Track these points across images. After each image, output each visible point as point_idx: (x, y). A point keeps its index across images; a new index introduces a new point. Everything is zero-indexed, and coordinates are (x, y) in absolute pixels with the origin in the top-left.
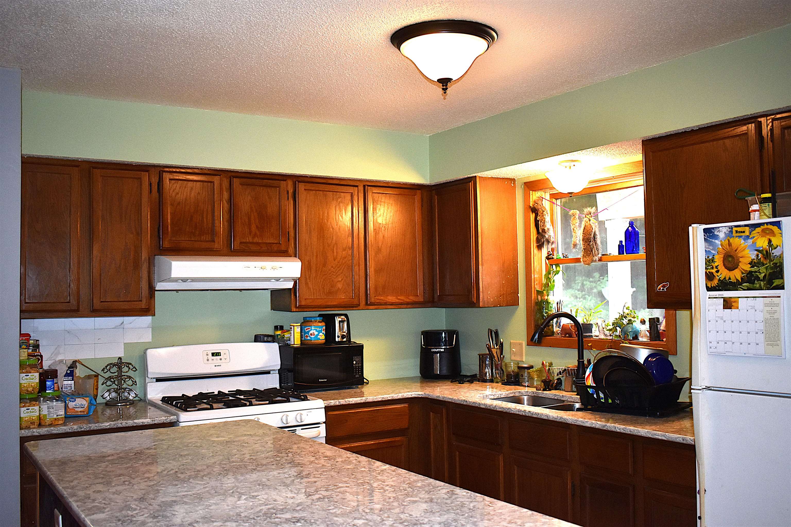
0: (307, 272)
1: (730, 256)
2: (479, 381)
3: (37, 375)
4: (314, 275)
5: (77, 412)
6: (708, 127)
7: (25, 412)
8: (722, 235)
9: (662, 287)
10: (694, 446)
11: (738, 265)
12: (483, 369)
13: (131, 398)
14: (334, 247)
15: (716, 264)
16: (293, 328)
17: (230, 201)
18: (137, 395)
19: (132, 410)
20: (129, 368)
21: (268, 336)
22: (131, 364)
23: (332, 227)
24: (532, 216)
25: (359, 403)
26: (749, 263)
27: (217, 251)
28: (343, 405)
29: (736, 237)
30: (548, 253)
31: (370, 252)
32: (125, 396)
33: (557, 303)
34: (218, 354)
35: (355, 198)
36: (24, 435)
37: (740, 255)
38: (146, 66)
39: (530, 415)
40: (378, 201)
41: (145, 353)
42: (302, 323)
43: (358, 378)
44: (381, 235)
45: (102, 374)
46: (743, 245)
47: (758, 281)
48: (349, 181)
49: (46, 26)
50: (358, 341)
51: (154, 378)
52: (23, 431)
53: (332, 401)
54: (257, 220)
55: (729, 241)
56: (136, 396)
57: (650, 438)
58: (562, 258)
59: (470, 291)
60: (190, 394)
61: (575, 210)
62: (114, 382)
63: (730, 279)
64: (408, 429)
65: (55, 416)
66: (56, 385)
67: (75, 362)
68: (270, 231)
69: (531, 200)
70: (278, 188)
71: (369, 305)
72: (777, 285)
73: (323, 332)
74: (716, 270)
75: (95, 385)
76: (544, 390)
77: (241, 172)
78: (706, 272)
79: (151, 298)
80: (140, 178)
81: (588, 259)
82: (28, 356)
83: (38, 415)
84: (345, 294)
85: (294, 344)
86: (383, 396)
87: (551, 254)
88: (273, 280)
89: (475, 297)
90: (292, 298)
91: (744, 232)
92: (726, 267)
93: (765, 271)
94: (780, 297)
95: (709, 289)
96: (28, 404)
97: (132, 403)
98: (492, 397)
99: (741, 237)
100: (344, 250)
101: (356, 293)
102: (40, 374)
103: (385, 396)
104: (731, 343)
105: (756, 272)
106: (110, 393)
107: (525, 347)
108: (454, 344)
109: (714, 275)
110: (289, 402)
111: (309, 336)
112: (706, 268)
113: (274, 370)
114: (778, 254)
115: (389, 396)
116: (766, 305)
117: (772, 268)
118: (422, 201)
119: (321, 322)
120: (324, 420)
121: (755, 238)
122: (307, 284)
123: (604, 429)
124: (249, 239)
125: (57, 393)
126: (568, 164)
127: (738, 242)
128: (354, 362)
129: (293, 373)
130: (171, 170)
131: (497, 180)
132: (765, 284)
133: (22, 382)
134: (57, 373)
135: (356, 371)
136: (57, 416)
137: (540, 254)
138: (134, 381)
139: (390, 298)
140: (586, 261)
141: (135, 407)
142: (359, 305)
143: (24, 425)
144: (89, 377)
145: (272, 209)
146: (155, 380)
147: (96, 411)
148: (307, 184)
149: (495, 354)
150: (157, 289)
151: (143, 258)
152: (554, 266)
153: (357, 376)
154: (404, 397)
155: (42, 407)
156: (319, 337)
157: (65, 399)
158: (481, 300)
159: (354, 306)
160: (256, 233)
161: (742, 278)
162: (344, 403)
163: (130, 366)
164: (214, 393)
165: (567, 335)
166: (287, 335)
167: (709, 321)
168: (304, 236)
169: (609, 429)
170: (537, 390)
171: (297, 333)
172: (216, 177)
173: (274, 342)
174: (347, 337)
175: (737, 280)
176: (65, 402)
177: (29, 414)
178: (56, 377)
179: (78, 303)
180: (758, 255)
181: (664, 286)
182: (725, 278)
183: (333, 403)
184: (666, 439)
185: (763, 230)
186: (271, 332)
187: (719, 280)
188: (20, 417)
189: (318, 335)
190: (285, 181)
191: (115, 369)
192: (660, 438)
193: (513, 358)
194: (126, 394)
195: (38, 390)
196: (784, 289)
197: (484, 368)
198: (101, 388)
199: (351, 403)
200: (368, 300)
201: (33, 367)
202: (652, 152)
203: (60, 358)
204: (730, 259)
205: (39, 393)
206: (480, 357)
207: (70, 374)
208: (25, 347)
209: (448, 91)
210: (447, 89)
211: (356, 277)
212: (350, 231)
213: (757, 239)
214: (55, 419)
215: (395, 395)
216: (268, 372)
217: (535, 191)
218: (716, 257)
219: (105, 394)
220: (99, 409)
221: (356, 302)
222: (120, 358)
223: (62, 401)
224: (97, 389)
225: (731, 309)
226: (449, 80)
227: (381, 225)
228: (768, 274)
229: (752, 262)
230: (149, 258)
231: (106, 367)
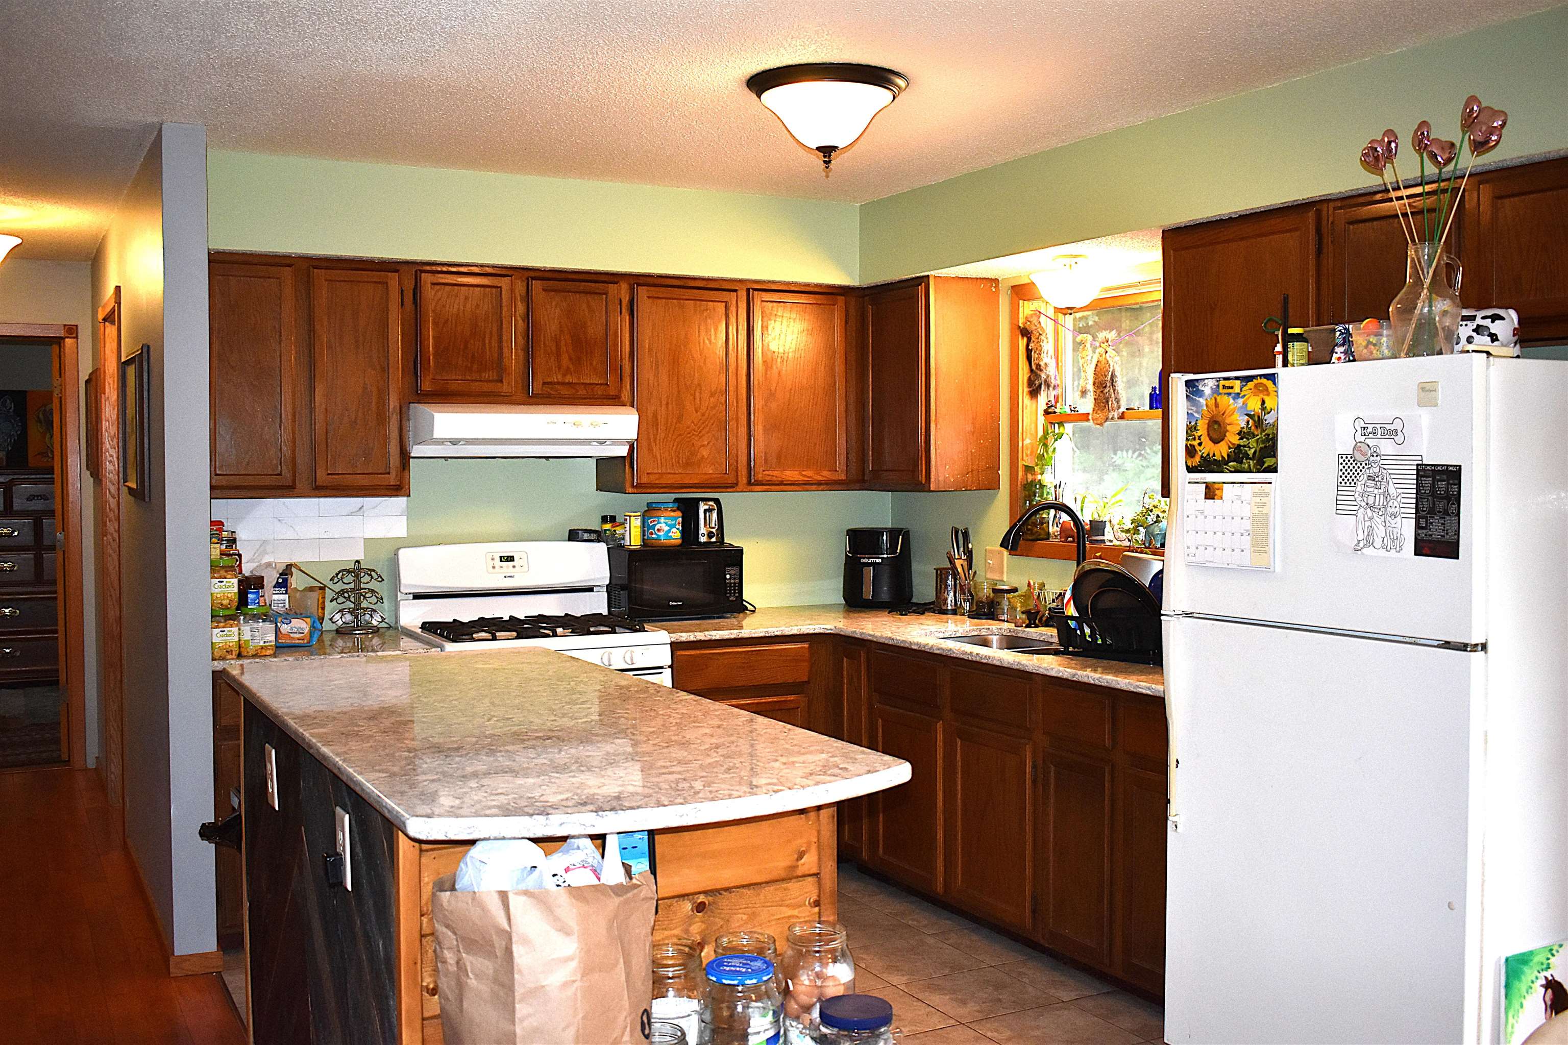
0: (651, 431)
1: (1216, 422)
2: (934, 613)
3: (235, 581)
4: (663, 435)
5: (293, 639)
6: (1251, 214)
7: (218, 635)
8: (1207, 391)
10: (1163, 699)
11: (1225, 436)
12: (940, 593)
13: (375, 623)
14: (695, 390)
15: (1199, 433)
16: (629, 520)
17: (526, 318)
18: (383, 619)
19: (376, 641)
20: (372, 577)
21: (590, 531)
22: (374, 571)
23: (693, 357)
24: (1022, 342)
25: (727, 640)
26: (1238, 434)
27: (506, 396)
28: (700, 641)
29: (1225, 394)
30: (1047, 404)
31: (756, 399)
32: (365, 620)
33: (1055, 487)
34: (511, 559)
35: (733, 309)
36: (218, 669)
37: (1227, 421)
38: (389, 120)
39: (978, 659)
40: (771, 314)
41: (396, 554)
42: (646, 511)
43: (732, 601)
44: (775, 371)
45: (330, 584)
46: (1232, 407)
47: (1246, 459)
48: (724, 283)
49: (242, 77)
50: (736, 543)
51: (410, 593)
52: (216, 663)
53: (684, 634)
54: (571, 348)
55: (1216, 399)
56: (382, 621)
57: (1133, 692)
58: (1069, 412)
59: (916, 465)
60: (465, 620)
61: (1085, 335)
62: (348, 599)
63: (1214, 455)
64: (808, 682)
65: (262, 643)
66: (262, 599)
67: (289, 566)
68: (591, 364)
69: (1021, 315)
70: (604, 296)
71: (753, 485)
72: (1269, 466)
73: (677, 527)
74: (1199, 441)
75: (320, 602)
76: (1027, 626)
77: (544, 270)
78: (1186, 445)
79: (404, 469)
80: (387, 283)
81: (1100, 415)
82: (221, 554)
83: (237, 640)
84: (713, 467)
85: (630, 545)
86: (766, 630)
87: (1052, 406)
88: (595, 443)
89: (924, 476)
90: (627, 471)
91: (1232, 388)
92: (1211, 439)
93: (1255, 445)
94: (1271, 483)
95: (1190, 470)
96: (222, 624)
97: (376, 631)
98: (942, 635)
99: (1229, 394)
100: (712, 395)
101: (731, 465)
102: (239, 581)
103: (770, 630)
104: (1212, 549)
105: (1244, 446)
106: (343, 615)
107: (1008, 558)
108: (898, 551)
109: (1195, 450)
110: (615, 632)
111: (655, 534)
112: (1187, 440)
113: (599, 586)
114: (1271, 422)
115: (777, 629)
116: (1255, 495)
117: (1263, 442)
118: (847, 316)
119: (674, 511)
120: (670, 663)
121: (1246, 397)
122: (650, 450)
123: (1075, 679)
124: (557, 377)
125: (262, 610)
126: (1068, 261)
127: (1227, 402)
128: (728, 577)
129: (627, 592)
130: (434, 268)
131: (966, 281)
132: (1254, 464)
133: (214, 591)
134: (263, 581)
135: (730, 590)
136: (265, 642)
137: (1034, 406)
138: (380, 597)
139: (788, 473)
140: (1097, 419)
141: (381, 636)
142: (737, 484)
143: (217, 655)
144: (311, 589)
145: (594, 329)
146: (411, 597)
147: (320, 640)
148: (652, 288)
149: (960, 570)
150: (412, 455)
151: (391, 407)
152: (1056, 425)
153: (732, 598)
154: (801, 632)
155: (242, 628)
156: (670, 534)
157: (276, 619)
158: (932, 480)
159: (731, 487)
160: (568, 368)
161: (1228, 455)
162: (703, 638)
163: (373, 573)
164: (502, 618)
165: (1070, 539)
166: (619, 530)
167: (1188, 517)
168: (647, 373)
169: (1080, 679)
170: (1016, 627)
171: (635, 527)
172: (506, 278)
173: (599, 541)
174: (718, 535)
175: (1222, 457)
176: (276, 624)
177: (224, 638)
178: (262, 587)
179: (294, 476)
180: (1248, 422)
182: (1208, 455)
183: (685, 637)
184: (1151, 694)
185: (1256, 386)
186: (595, 525)
187: (1202, 456)
188: (212, 643)
189: (669, 531)
190: (616, 283)
191: (349, 578)
192: (1144, 691)
193: (989, 576)
194: (367, 617)
195: (236, 604)
196: (1276, 472)
197: (943, 591)
198: (330, 607)
199: (714, 638)
200: (752, 477)
201: (229, 569)
202: (1174, 250)
203: (266, 559)
204: (1216, 427)
205: (238, 609)
206: (937, 572)
207: (283, 584)
208: (216, 541)
209: (832, 166)
210: (830, 162)
211: (733, 440)
212: (723, 363)
213: (1249, 398)
214: (262, 648)
215: (787, 629)
216: (590, 589)
217: (1028, 300)
218: (1200, 423)
219: (336, 616)
220: (327, 638)
221: (731, 479)
222: (358, 562)
223: (271, 621)
224: (323, 609)
225: (1214, 499)
226: (834, 148)
227: (776, 354)
228: (1258, 449)
229: (1241, 431)
230: (401, 408)
231: (337, 574)
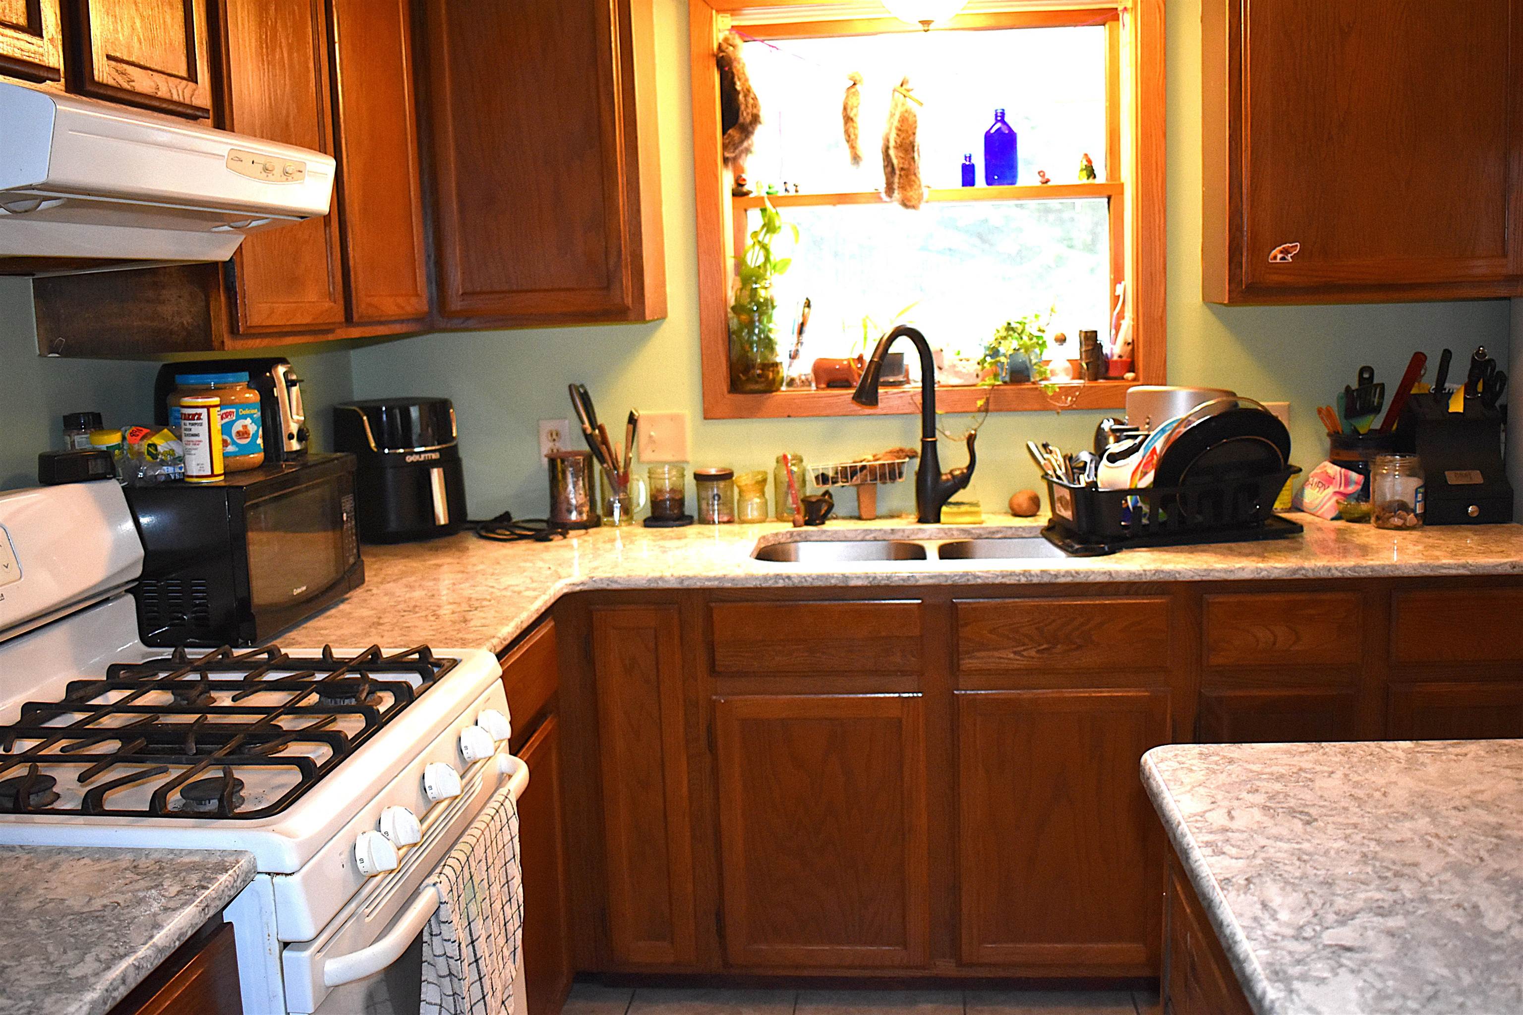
9: (1281, 252)
16: (204, 416)
24: (717, 79)
30: (737, 181)
59: (611, 277)
71: (353, 325)
81: (911, 193)
84: (317, 288)
85: (213, 475)
89: (631, 294)
90: (219, 299)
101: (336, 284)
111: (233, 441)
113: (128, 583)
119: (248, 390)
128: (345, 516)
135: (349, 543)
139: (385, 301)
140: (908, 200)
153: (351, 560)
156: (259, 441)
158: (646, 302)
159: (332, 329)
170: (795, 526)
181: (1285, 252)
189: (257, 434)
193: (649, 456)
200: (354, 309)
221: (340, 314)
